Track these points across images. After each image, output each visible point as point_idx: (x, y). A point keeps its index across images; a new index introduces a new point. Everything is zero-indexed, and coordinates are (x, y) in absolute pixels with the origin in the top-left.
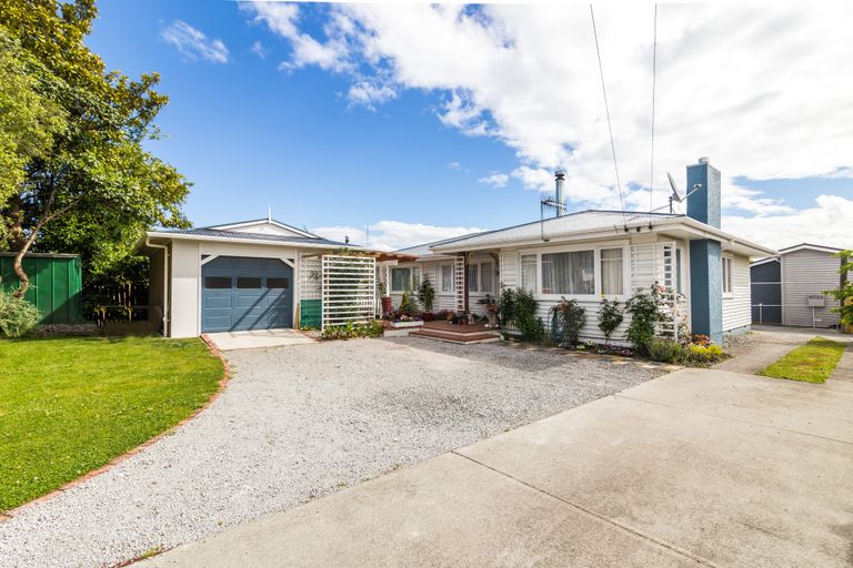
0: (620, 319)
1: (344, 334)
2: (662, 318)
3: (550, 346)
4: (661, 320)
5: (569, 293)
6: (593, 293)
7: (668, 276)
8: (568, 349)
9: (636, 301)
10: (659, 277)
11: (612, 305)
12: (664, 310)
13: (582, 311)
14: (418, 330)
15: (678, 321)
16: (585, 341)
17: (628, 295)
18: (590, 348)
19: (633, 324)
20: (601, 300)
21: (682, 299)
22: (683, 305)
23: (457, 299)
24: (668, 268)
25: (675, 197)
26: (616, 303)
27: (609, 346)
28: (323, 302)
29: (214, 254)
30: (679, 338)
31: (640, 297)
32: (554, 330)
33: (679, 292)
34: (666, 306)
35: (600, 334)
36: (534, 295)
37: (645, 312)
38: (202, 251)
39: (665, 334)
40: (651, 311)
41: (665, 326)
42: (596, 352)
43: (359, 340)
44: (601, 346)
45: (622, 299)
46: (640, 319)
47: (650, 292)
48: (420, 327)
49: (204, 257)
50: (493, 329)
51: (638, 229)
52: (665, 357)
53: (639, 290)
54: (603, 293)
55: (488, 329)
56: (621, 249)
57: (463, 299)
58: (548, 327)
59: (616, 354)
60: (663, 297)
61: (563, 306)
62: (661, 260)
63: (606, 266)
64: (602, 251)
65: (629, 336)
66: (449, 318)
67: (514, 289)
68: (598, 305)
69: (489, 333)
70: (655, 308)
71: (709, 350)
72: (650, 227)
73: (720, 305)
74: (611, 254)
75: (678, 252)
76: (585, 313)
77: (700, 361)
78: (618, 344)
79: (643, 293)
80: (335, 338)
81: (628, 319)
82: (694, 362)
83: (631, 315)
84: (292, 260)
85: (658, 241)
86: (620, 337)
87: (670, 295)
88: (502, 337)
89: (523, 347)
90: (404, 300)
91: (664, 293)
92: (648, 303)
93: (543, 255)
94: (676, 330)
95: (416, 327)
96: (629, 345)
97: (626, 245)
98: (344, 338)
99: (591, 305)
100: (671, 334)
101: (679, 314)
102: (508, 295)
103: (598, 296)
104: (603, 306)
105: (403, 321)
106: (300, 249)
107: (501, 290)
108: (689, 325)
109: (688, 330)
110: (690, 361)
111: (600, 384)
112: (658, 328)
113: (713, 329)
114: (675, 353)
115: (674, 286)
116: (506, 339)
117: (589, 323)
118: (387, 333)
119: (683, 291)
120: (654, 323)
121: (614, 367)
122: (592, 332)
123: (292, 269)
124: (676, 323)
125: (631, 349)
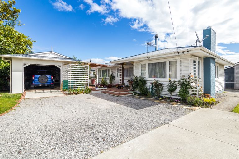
0: (176, 88)
1: (76, 92)
2: (192, 87)
3: (150, 97)
4: (192, 88)
5: (157, 78)
6: (166, 78)
7: (195, 71)
8: (156, 99)
9: (182, 81)
10: (191, 71)
11: (173, 83)
12: (193, 84)
13: (162, 85)
14: (105, 91)
15: (198, 89)
16: (163, 96)
17: (179, 78)
18: (164, 99)
19: (180, 90)
20: (169, 80)
21: (200, 80)
22: (200, 82)
23: (120, 80)
24: (195, 68)
25: (198, 41)
26: (175, 82)
27: (171, 98)
28: (68, 81)
29: (29, 63)
30: (199, 95)
31: (184, 79)
32: (152, 92)
33: (199, 78)
34: (194, 83)
35: (169, 93)
36: (145, 78)
37: (185, 85)
38: (24, 62)
39: (193, 94)
40: (188, 85)
41: (193, 91)
42: (166, 101)
43: (82, 95)
44: (169, 98)
45: (177, 80)
46: (183, 88)
47: (187, 77)
48: (106, 90)
49: (24, 64)
50: (131, 91)
51: (183, 52)
52: (193, 104)
53: (183, 77)
54: (170, 78)
55: (129, 91)
56: (177, 61)
57: (122, 80)
58: (150, 90)
59: (174, 101)
60: (193, 79)
61: (155, 83)
62: (192, 65)
63: (171, 67)
64: (169, 62)
65: (179, 95)
66: (117, 86)
67: (138, 76)
68: (168, 82)
69: (129, 92)
70: (189, 84)
71: (210, 100)
72: (188, 51)
73: (215, 82)
74: (173, 63)
75: (199, 62)
76: (163, 85)
77: (207, 105)
78: (175, 97)
79: (185, 78)
80: (72, 94)
81: (179, 88)
82: (205, 105)
83: (180, 86)
84: (60, 66)
85: (191, 57)
86: (176, 94)
87: (195, 78)
88: (133, 94)
89: (139, 98)
90: (102, 80)
91: (193, 78)
92: (187, 82)
93: (148, 64)
94: (197, 93)
95: (104, 90)
96: (179, 98)
97: (178, 59)
98: (76, 94)
99: (165, 82)
100: (195, 94)
101: (199, 86)
102: (136, 78)
103: (167, 79)
104: (170, 83)
105: (99, 87)
106: (63, 62)
107: (134, 77)
108: (203, 91)
109: (202, 92)
110: (203, 105)
111: (164, 117)
112: (190, 91)
113: (212, 91)
114: (197, 102)
115: (197, 75)
116: (135, 94)
117: (164, 89)
118: (93, 92)
119: (200, 77)
120: (189, 90)
121: (172, 108)
122: (165, 92)
123: (60, 69)
124: (197, 90)
125: (180, 100)
